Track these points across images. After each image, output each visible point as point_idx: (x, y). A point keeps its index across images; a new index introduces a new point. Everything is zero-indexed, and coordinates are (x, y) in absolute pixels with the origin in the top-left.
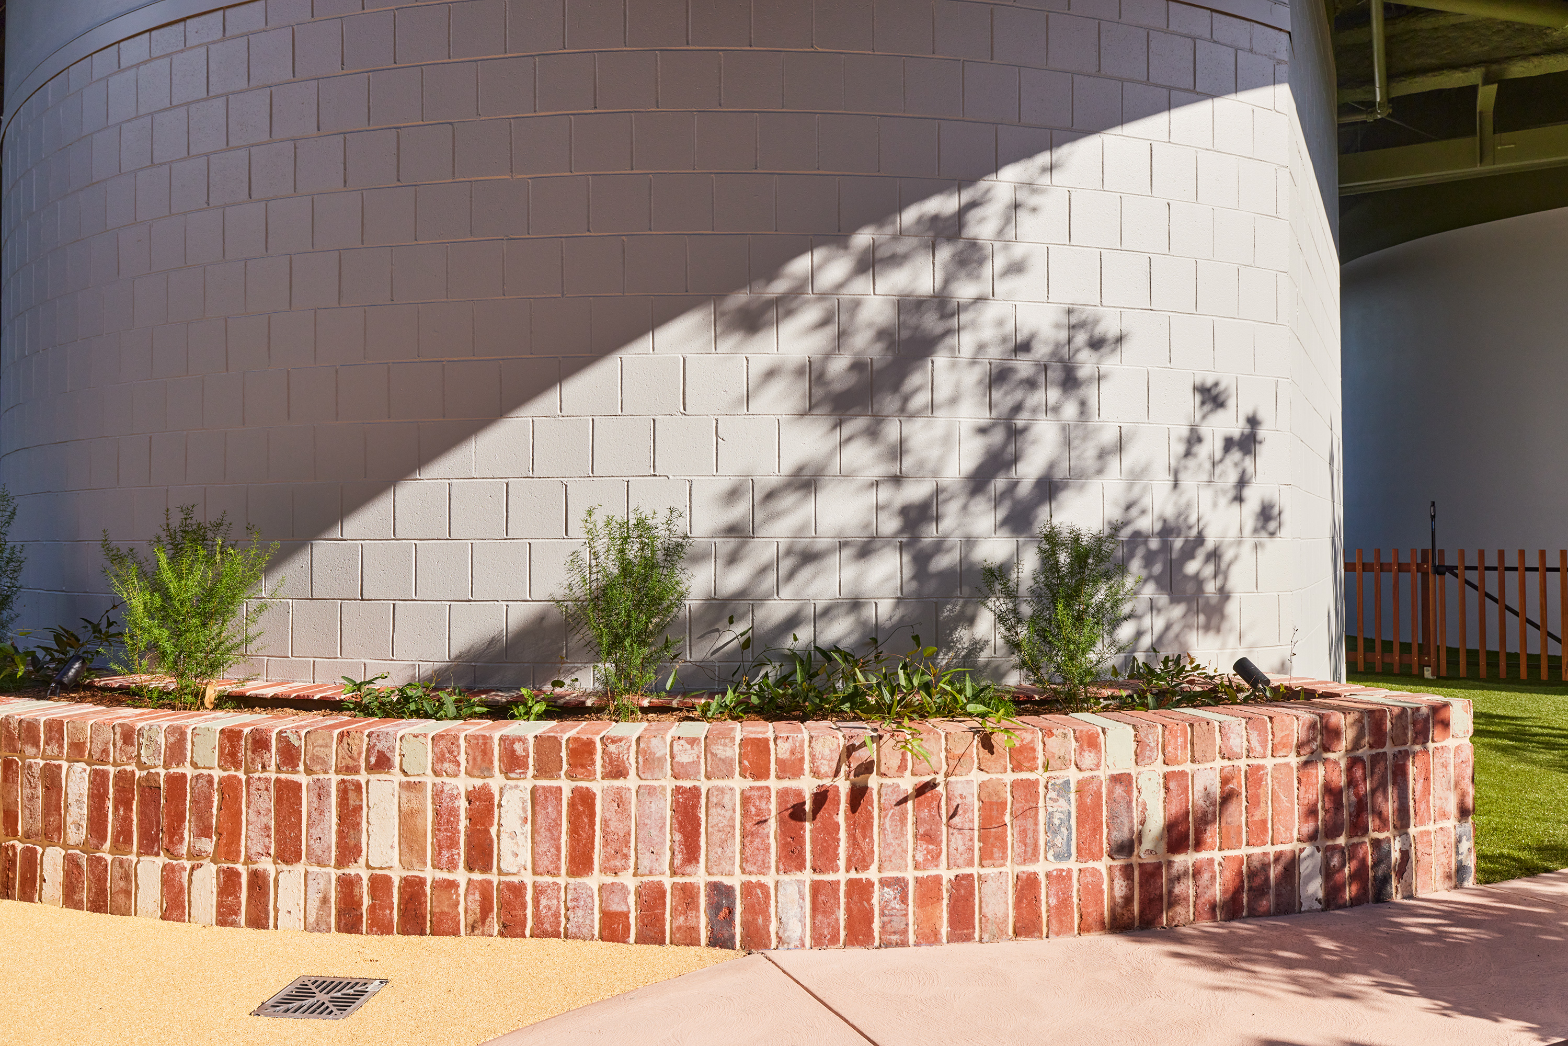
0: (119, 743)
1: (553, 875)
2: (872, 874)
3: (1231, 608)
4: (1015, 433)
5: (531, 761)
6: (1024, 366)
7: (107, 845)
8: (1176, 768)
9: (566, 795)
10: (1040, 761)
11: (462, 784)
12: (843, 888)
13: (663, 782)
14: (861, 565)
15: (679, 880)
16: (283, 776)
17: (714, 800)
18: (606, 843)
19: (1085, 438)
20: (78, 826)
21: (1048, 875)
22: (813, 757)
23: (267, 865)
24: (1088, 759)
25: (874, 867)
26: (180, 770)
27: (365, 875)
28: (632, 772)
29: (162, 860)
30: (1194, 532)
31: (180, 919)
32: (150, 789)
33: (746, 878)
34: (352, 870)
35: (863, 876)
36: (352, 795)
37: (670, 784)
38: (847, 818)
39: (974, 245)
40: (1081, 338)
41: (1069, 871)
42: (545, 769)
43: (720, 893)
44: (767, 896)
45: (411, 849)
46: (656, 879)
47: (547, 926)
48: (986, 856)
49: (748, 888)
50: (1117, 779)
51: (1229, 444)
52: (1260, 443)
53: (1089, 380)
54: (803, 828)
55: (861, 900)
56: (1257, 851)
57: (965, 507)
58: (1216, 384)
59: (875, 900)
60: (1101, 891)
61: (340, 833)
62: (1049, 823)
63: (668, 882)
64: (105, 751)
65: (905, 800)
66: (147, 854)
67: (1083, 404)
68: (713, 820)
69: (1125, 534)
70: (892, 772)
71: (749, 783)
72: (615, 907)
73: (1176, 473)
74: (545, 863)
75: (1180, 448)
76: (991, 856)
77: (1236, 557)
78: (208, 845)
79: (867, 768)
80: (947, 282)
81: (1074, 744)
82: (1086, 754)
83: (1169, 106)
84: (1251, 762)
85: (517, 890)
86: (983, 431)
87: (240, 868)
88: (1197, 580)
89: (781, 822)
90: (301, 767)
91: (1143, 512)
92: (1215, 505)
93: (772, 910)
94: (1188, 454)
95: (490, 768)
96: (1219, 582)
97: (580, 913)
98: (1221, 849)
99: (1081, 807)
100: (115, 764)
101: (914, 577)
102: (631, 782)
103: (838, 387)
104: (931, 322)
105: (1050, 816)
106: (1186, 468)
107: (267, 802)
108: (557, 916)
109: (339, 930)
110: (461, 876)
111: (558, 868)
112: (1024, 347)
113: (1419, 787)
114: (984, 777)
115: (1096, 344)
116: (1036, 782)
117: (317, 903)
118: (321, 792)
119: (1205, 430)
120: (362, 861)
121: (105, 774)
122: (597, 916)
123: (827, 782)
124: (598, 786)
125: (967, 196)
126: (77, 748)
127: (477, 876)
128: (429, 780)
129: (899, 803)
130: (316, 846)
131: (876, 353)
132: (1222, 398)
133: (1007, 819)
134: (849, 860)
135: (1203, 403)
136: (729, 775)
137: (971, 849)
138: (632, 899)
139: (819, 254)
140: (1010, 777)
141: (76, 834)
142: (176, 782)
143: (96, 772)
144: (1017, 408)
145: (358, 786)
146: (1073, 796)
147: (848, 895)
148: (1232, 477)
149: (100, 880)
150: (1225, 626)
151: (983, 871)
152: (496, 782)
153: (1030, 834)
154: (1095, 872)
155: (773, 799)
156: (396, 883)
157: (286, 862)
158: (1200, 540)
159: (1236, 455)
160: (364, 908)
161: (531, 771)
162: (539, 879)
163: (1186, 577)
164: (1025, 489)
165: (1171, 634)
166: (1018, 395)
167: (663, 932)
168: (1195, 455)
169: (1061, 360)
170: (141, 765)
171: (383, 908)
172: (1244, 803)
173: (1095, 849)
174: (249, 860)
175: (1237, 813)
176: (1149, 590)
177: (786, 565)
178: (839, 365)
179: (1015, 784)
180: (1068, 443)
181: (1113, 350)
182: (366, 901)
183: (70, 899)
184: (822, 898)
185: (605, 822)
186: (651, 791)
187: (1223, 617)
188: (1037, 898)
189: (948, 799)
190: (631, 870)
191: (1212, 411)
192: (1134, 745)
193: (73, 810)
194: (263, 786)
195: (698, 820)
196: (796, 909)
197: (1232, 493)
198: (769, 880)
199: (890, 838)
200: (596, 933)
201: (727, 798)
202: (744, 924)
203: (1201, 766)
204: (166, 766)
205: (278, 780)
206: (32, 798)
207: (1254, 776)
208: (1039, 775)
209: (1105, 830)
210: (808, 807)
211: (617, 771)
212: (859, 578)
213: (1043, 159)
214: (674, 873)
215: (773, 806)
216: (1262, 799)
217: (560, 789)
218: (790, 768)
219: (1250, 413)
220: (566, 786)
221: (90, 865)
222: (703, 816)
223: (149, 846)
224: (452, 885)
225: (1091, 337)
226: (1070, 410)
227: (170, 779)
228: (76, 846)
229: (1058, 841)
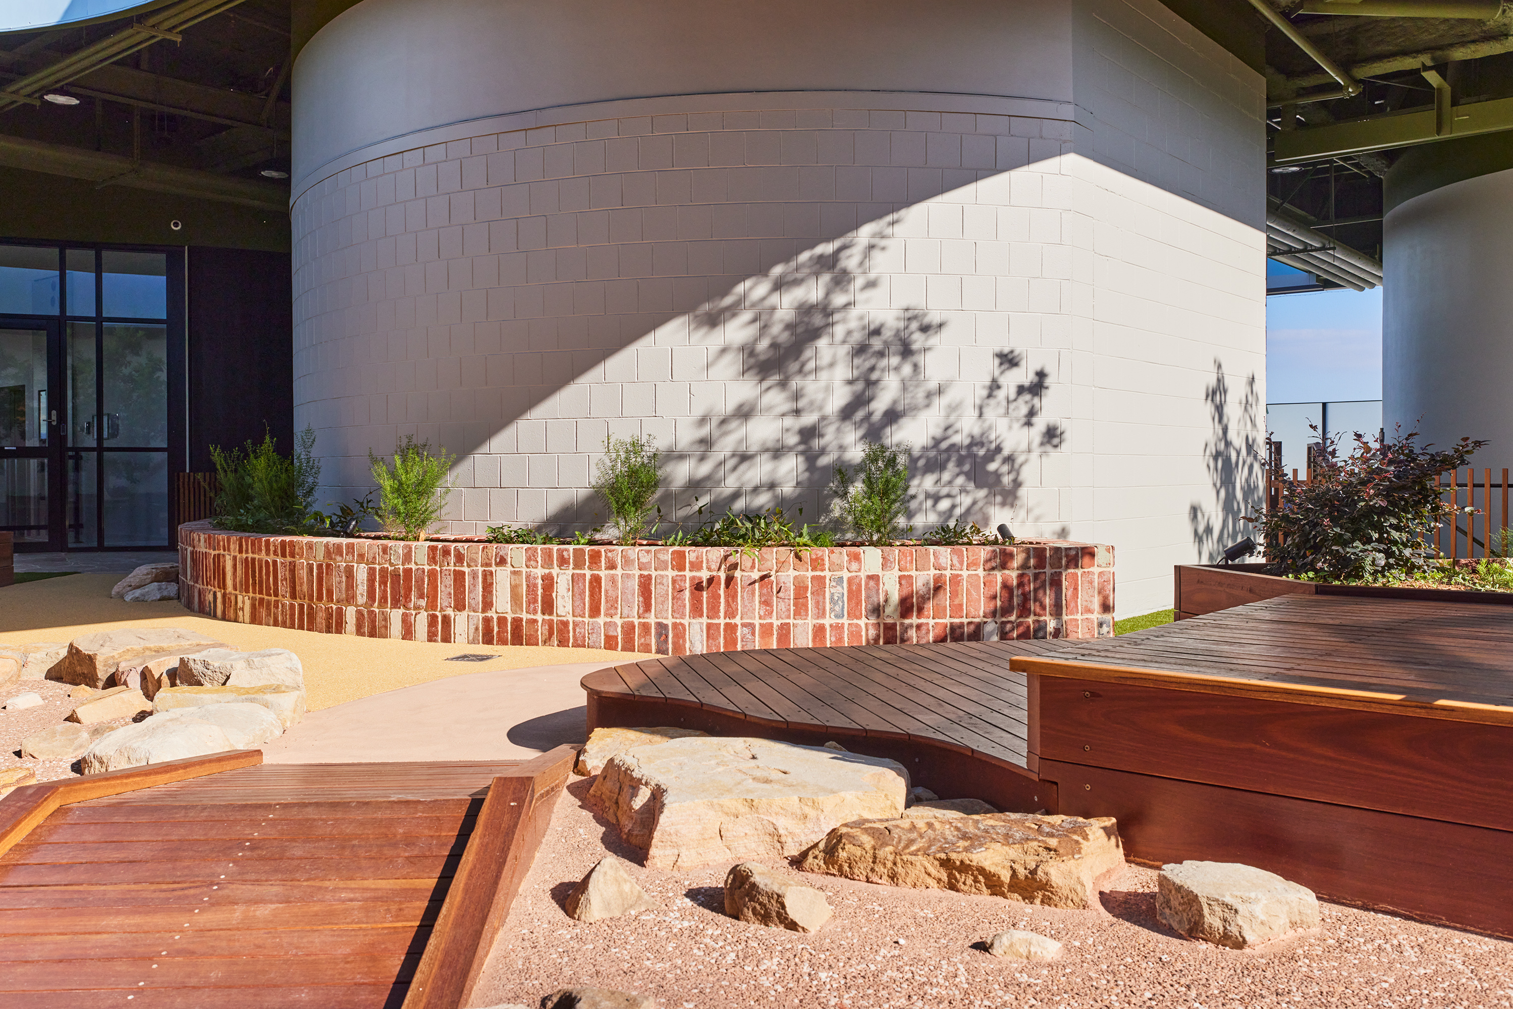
0: (381, 554)
1: (582, 617)
2: (737, 620)
3: (1022, 492)
4: (871, 384)
5: (571, 561)
6: (877, 344)
7: (376, 604)
8: (906, 573)
9: (588, 578)
10: (827, 567)
11: (539, 572)
12: (722, 627)
13: (634, 572)
14: (776, 463)
15: (642, 620)
16: (457, 568)
17: (658, 581)
18: (607, 602)
19: (917, 386)
20: (362, 595)
21: (831, 626)
22: (708, 560)
23: (450, 612)
24: (854, 566)
25: (738, 617)
26: (409, 566)
27: (495, 617)
28: (619, 566)
29: (402, 610)
30: (993, 446)
31: (411, 639)
32: (396, 575)
33: (674, 620)
34: (489, 614)
35: (733, 621)
36: (489, 577)
37: (637, 573)
38: (725, 592)
39: (845, 272)
40: (914, 325)
41: (843, 624)
42: (578, 565)
43: (661, 627)
44: (685, 630)
45: (516, 604)
46: (631, 620)
47: (579, 642)
48: (797, 614)
49: (675, 625)
50: (870, 577)
51: (1021, 390)
52: (1047, 388)
53: (919, 351)
54: (702, 596)
55: (732, 633)
56: (957, 621)
57: (838, 430)
58: (1012, 352)
59: (739, 634)
60: (861, 636)
61: (483, 596)
62: (832, 599)
63: (636, 622)
64: (374, 558)
65: (754, 582)
66: (395, 608)
67: (916, 366)
68: (658, 591)
69: (944, 445)
70: (748, 569)
71: (676, 573)
72: (611, 633)
73: (981, 408)
74: (578, 611)
75: (985, 393)
76: (800, 614)
77: (1026, 461)
78: (423, 603)
79: (734, 566)
80: (827, 294)
81: (846, 558)
82: (853, 563)
83: (976, 179)
84: (953, 572)
85: (565, 624)
86: (850, 382)
87: (438, 613)
88: (997, 475)
89: (692, 593)
90: (465, 564)
91: (957, 432)
92: (1010, 428)
93: (687, 637)
94: (990, 396)
95: (552, 564)
96: (1012, 477)
97: (595, 635)
98: (933, 618)
99: (850, 591)
100: (379, 564)
101: (807, 470)
102: (619, 572)
103: (762, 357)
104: (818, 320)
105: (832, 594)
106: (988, 405)
107: (450, 581)
108: (584, 637)
109: (483, 643)
110: (539, 617)
111: (584, 614)
112: (877, 332)
113: (1070, 593)
114: (797, 573)
115: (925, 329)
116: (825, 577)
117: (473, 630)
118: (474, 576)
119: (1002, 381)
120: (494, 609)
121: (375, 569)
122: (603, 637)
123: (714, 573)
124: (603, 573)
125: (837, 244)
126: (361, 556)
127: (547, 617)
128: (524, 570)
129: (750, 584)
130: (472, 602)
131: (784, 337)
132: (1016, 360)
133: (809, 595)
134: (725, 613)
135: (1001, 364)
136: (666, 569)
137: (789, 610)
138: (619, 629)
139: (748, 283)
140: (810, 574)
141: (361, 599)
142: (408, 572)
143: (370, 568)
144: (872, 369)
145: (491, 573)
146: (845, 585)
147: (725, 630)
148: (1024, 410)
149: (373, 621)
150: (1018, 503)
151: (795, 622)
152: (555, 571)
153: (821, 604)
154: (857, 625)
155: (688, 581)
156: (509, 621)
157: (459, 610)
158: (999, 449)
159: (1027, 397)
160: (495, 632)
161: (571, 566)
162: (575, 619)
163: (988, 473)
164: (877, 416)
165: (977, 507)
166: (873, 361)
167: (634, 646)
168: (995, 397)
169: (900, 340)
170: (391, 564)
171: (503, 633)
172: (948, 594)
173: (858, 614)
174: (442, 610)
175: (945, 598)
176: (961, 480)
177: (730, 463)
178: (763, 345)
179: (813, 578)
180: (904, 388)
181: (936, 332)
182: (496, 629)
183: (359, 632)
184: (712, 632)
185: (606, 591)
186: (628, 576)
187: (1016, 497)
188: (824, 637)
189: (777, 584)
190: (619, 615)
191: (1008, 369)
192: (881, 560)
193: (360, 587)
194: (447, 573)
195: (651, 591)
196: (699, 637)
197: (1024, 420)
198: (686, 622)
199: (746, 603)
200: (603, 646)
201: (665, 580)
202: (673, 643)
203: (921, 573)
204: (403, 564)
205: (455, 570)
206: (340, 582)
207: (956, 580)
208: (827, 573)
209: (864, 604)
210: (704, 584)
211: (612, 566)
212: (774, 470)
213: (889, 218)
214: (639, 617)
215: (688, 585)
216: (960, 592)
217: (585, 574)
218: (697, 566)
219: (1038, 368)
220: (588, 573)
221: (368, 614)
222: (653, 589)
223: (395, 604)
224: (535, 621)
225: (921, 325)
226: (907, 369)
227: (405, 570)
228: (361, 606)
229: (837, 608)
